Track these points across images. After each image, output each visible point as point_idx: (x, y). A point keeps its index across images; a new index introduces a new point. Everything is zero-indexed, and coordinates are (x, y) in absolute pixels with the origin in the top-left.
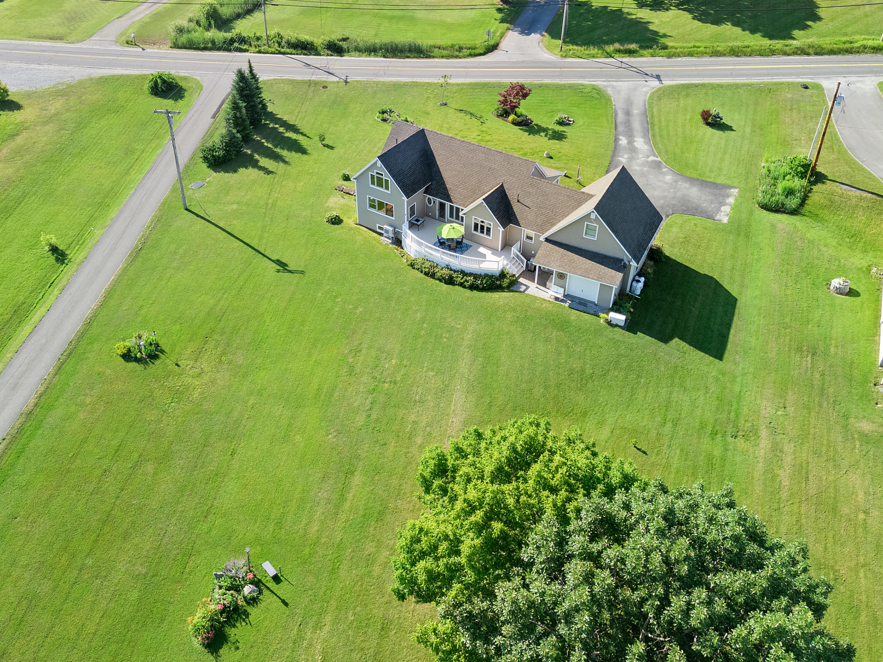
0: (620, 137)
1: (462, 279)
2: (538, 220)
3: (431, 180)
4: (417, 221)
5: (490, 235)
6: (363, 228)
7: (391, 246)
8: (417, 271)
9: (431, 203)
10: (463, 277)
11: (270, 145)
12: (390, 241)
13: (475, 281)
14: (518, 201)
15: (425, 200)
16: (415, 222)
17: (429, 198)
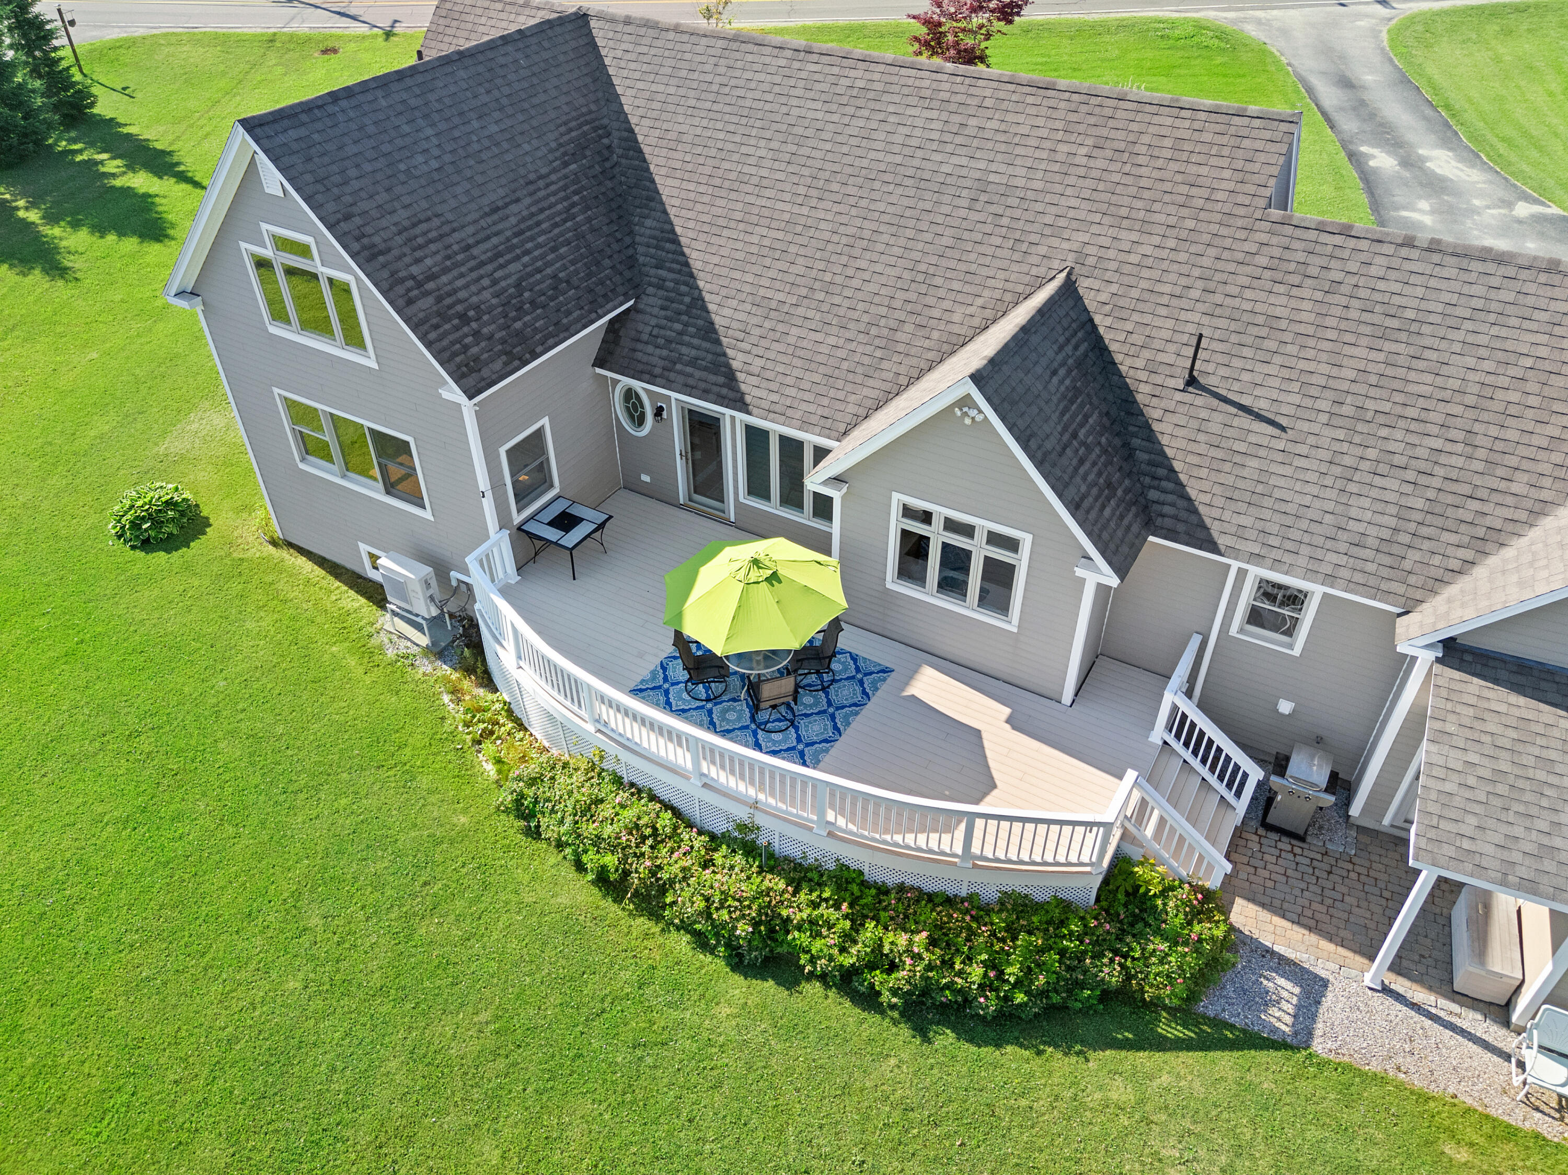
0: (1364, 149)
1: (849, 938)
2: (1361, 508)
3: (635, 288)
4: (566, 522)
5: (1003, 608)
6: (302, 561)
7: (425, 667)
8: (553, 858)
9: (640, 421)
10: (857, 925)
11: (33, 216)
12: (424, 641)
13: (948, 964)
14: (1192, 381)
15: (609, 404)
16: (552, 534)
17: (630, 394)
